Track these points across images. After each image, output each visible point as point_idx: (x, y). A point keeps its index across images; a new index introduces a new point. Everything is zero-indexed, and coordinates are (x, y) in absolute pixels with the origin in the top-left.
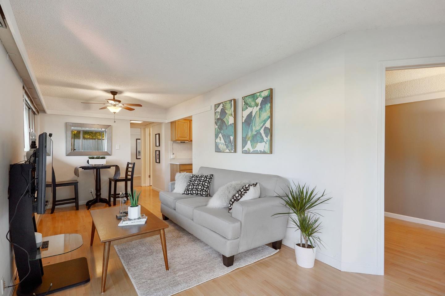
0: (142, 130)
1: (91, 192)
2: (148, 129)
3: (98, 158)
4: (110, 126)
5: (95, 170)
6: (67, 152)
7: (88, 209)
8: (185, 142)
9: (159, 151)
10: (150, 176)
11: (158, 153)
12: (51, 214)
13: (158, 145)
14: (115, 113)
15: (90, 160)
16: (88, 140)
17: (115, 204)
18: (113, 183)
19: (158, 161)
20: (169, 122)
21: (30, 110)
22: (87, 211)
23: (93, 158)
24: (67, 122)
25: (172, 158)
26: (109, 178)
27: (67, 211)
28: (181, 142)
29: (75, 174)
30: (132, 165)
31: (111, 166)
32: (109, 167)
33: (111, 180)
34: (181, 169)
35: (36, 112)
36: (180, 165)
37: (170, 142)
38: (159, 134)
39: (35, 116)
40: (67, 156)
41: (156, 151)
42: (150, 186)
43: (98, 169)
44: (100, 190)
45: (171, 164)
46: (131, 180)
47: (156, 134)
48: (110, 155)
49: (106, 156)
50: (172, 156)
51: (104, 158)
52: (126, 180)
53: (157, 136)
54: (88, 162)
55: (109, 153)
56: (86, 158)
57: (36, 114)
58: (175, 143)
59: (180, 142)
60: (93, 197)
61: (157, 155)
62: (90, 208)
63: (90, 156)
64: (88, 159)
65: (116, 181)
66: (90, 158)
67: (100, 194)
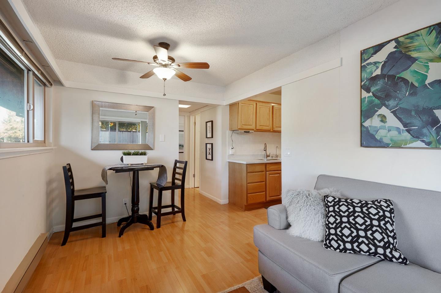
0: (186, 118)
1: (125, 204)
2: (194, 117)
3: (136, 154)
4: (153, 107)
5: (132, 173)
6: (93, 145)
7: (120, 236)
8: (249, 132)
9: (212, 144)
10: (194, 176)
11: (209, 146)
12: (62, 246)
13: (209, 135)
14: (165, 79)
15: (124, 156)
16: (123, 132)
17: (159, 226)
18: (156, 192)
19: (209, 157)
20: (227, 104)
21: (29, 72)
22: (118, 239)
23: (129, 154)
24: (94, 100)
25: (230, 153)
26: (150, 183)
27: (87, 238)
28: (245, 132)
29: (103, 179)
30: (184, 165)
31: (155, 167)
32: (152, 168)
33: (152, 187)
34: (249, 171)
35: (47, 83)
36: (247, 164)
37: (228, 132)
38: (212, 122)
39: (46, 88)
40: (92, 150)
41: (206, 144)
42: (195, 187)
43: (135, 172)
44: (139, 202)
45: (229, 162)
46: (182, 187)
47: (207, 122)
48: (153, 150)
49: (147, 151)
50: (231, 152)
51: (144, 154)
52: (173, 187)
53: (209, 124)
54: (122, 159)
55: (151, 146)
56: (119, 153)
57: (48, 87)
58: (235, 133)
59: (243, 131)
60: (127, 213)
61: (208, 149)
62: (122, 235)
63: (125, 151)
64: (122, 155)
65: (161, 190)
66: (125, 154)
67: (138, 209)
